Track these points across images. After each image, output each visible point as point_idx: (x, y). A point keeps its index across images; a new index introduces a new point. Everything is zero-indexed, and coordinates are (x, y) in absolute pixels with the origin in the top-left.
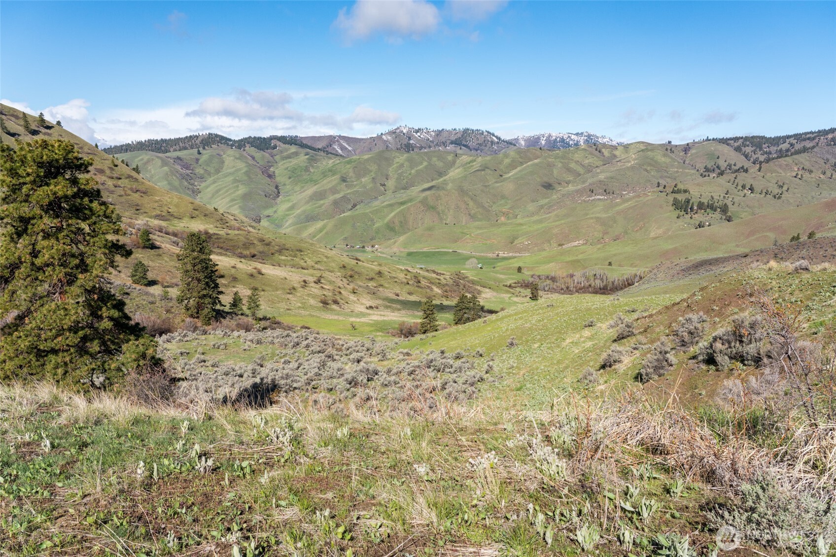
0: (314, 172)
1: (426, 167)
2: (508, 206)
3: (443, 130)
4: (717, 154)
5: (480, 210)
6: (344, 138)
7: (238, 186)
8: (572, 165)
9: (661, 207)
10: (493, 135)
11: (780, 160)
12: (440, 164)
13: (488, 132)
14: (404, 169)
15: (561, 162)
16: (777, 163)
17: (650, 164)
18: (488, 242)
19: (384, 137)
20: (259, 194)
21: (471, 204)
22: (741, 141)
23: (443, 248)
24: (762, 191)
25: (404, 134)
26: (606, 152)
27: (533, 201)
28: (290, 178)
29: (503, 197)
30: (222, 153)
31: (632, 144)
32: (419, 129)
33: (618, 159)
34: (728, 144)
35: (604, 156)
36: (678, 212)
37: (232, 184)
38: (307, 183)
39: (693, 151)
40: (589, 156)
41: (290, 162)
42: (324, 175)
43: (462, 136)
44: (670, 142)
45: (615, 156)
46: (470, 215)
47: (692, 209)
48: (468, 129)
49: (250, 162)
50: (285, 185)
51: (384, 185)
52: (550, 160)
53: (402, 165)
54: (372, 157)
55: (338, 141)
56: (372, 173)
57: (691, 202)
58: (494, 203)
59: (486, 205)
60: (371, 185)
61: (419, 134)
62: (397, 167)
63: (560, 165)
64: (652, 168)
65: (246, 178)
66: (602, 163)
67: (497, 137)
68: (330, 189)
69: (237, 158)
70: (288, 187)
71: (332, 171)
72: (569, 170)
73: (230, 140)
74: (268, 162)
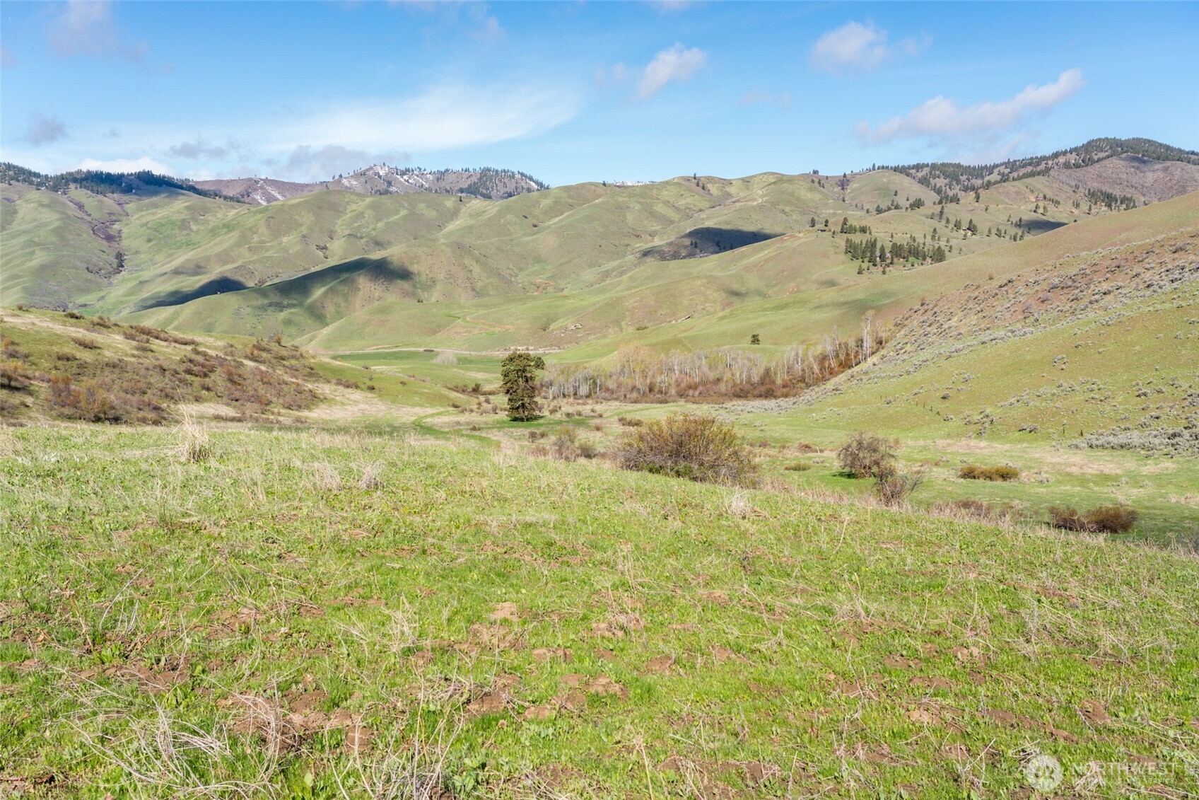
0: (198, 230)
1: (405, 218)
2: (548, 275)
3: (447, 170)
4: (893, 188)
5: (491, 280)
6: (274, 183)
7: (33, 253)
8: (659, 208)
9: (825, 255)
10: (531, 179)
11: (1005, 184)
12: (431, 214)
13: (522, 174)
14: (364, 221)
15: (639, 202)
16: (1001, 190)
17: (789, 203)
18: (497, 330)
19: (344, 181)
20: (75, 267)
21: (477, 270)
22: (926, 170)
23: (407, 345)
24: (990, 231)
25: (380, 177)
26: (714, 189)
27: (591, 265)
28: (149, 241)
29: (538, 260)
30: (16, 197)
31: (755, 176)
32: (408, 170)
33: (734, 199)
34: (908, 175)
35: (711, 195)
36: (857, 263)
37: (22, 249)
38: (180, 247)
39: (854, 185)
40: (687, 194)
41: (154, 214)
42: (214, 232)
43: (480, 179)
44: (816, 172)
45: (729, 195)
46: (473, 289)
47: (882, 257)
48: (489, 170)
49: (70, 213)
50: (137, 252)
51: (325, 248)
52: (620, 199)
53: (361, 215)
54: (305, 202)
55: (262, 188)
56: (303, 228)
57: (879, 246)
58: (521, 269)
59: (506, 273)
60: (299, 247)
61: (406, 177)
62: (351, 218)
63: (638, 207)
64: (793, 208)
65: (54, 239)
66: (708, 205)
67: (536, 182)
68: (218, 255)
69: (43, 206)
70: (142, 256)
71: (229, 227)
72: (654, 215)
73: (37, 175)
74: (110, 214)
